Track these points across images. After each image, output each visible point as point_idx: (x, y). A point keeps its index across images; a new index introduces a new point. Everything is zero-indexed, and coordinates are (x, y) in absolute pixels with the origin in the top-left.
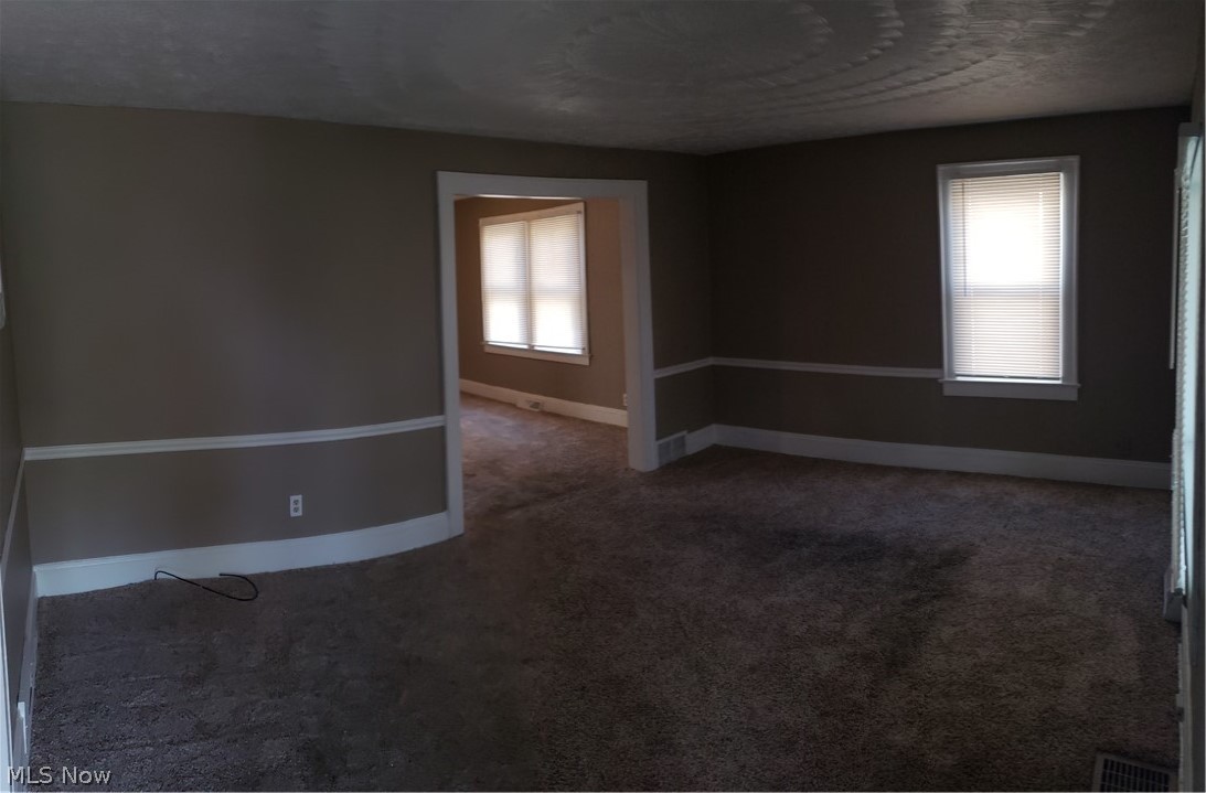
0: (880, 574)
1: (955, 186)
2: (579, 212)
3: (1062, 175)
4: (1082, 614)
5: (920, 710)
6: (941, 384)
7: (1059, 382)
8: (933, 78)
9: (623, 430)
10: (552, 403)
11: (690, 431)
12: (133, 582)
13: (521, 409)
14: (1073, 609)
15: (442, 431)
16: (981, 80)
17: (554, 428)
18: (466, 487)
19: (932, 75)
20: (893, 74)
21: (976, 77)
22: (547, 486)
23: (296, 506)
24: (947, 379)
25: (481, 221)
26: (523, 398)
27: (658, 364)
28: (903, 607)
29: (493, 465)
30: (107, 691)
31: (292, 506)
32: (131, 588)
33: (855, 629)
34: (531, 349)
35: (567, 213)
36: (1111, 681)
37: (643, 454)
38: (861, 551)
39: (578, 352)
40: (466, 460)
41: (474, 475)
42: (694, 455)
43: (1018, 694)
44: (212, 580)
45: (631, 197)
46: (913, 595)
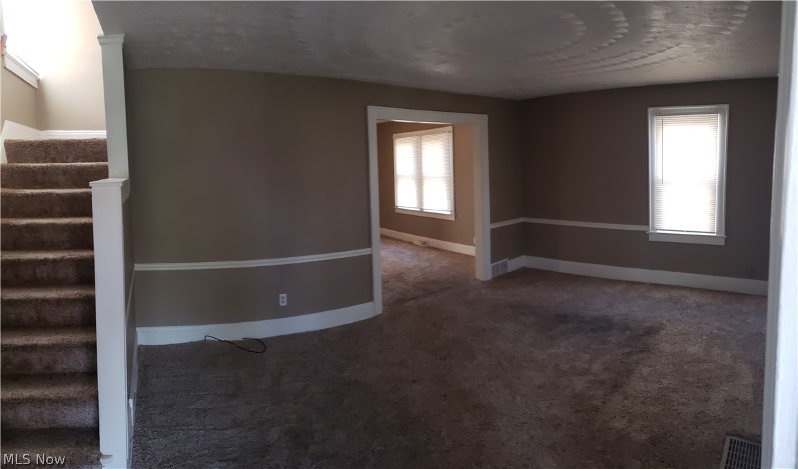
0: (611, 338)
1: (658, 120)
2: (449, 132)
3: (719, 115)
4: (722, 363)
5: (629, 410)
6: (648, 234)
7: (715, 235)
8: (646, 57)
9: (474, 257)
10: (433, 242)
11: (510, 259)
12: (193, 341)
13: (416, 245)
14: (718, 360)
15: (370, 257)
16: (672, 59)
17: (434, 256)
18: (383, 288)
19: (645, 55)
20: (624, 54)
21: (670, 56)
22: (429, 288)
23: (283, 300)
24: (651, 231)
25: (394, 135)
26: (417, 239)
27: (493, 220)
28: (622, 356)
29: (399, 277)
30: (178, 399)
31: (281, 300)
32: (192, 344)
33: (596, 367)
34: (422, 211)
35: (443, 132)
36: (736, 399)
37: (483, 271)
38: (601, 326)
39: (449, 213)
40: (385, 274)
41: (388, 282)
42: (512, 272)
43: (684, 404)
44: (239, 342)
45: (478, 124)
46: (628, 350)
